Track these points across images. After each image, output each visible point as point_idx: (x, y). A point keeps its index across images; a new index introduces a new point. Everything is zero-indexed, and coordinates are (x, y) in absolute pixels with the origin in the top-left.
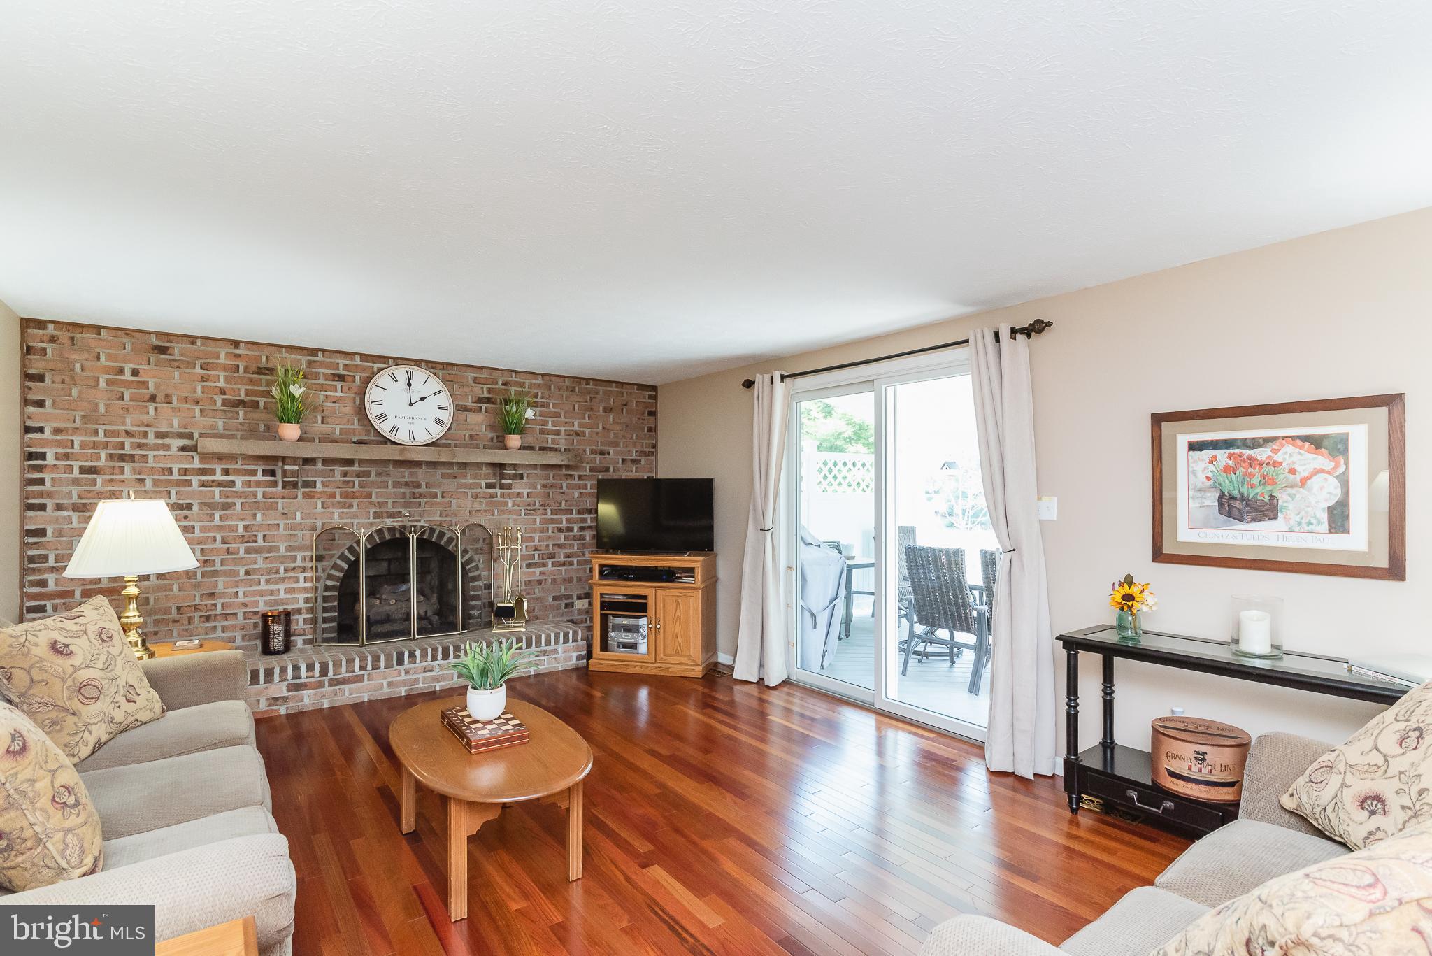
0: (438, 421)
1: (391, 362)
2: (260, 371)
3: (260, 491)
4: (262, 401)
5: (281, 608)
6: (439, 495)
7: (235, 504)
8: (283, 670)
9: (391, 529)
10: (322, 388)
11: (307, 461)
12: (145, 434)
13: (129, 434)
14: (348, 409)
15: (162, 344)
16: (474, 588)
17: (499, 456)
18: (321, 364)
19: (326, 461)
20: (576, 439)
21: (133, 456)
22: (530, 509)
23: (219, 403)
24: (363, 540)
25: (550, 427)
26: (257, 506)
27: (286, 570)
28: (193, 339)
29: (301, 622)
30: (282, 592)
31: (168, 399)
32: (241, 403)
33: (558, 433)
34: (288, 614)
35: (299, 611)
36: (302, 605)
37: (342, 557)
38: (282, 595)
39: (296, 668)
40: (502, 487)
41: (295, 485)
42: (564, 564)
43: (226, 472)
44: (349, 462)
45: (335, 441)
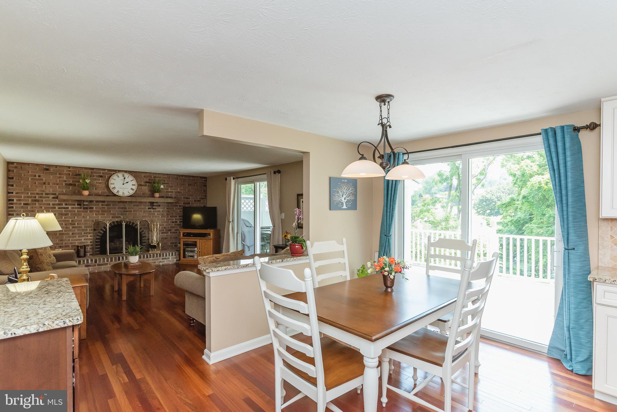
0: (132, 189)
1: (117, 171)
2: (77, 175)
3: (76, 210)
4: (77, 184)
5: (83, 244)
6: (133, 212)
7: (69, 214)
8: (84, 261)
9: (117, 222)
10: (95, 180)
11: (91, 201)
12: (42, 194)
13: (37, 194)
14: (104, 186)
15: (47, 168)
16: (144, 240)
17: (152, 200)
18: (95, 173)
19: (96, 201)
20: (178, 194)
21: (39, 200)
22: (163, 216)
23: (64, 184)
24: (108, 225)
25: (170, 190)
26: (75, 215)
27: (84, 233)
28: (56, 166)
29: (89, 249)
30: (83, 240)
31: (49, 184)
32: (71, 184)
33: (172, 192)
34: (85, 246)
35: (88, 245)
36: (89, 244)
37: (102, 230)
38: (83, 241)
39: (87, 261)
40: (153, 209)
41: (87, 208)
42: (174, 233)
43: (66, 204)
44: (104, 202)
45: (99, 195)
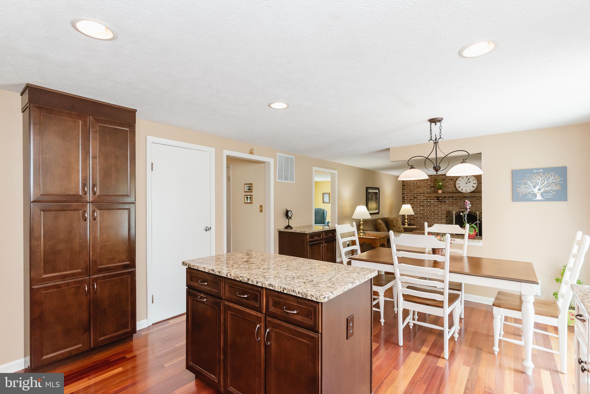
0: (473, 187)
3: (436, 203)
6: (475, 204)
10: (448, 182)
11: (445, 197)
12: (418, 193)
13: (416, 193)
14: (453, 186)
19: (448, 197)
21: (416, 197)
24: (454, 213)
26: (435, 206)
27: (440, 219)
31: (421, 187)
32: (433, 187)
37: (451, 217)
41: (442, 202)
43: (430, 200)
44: (453, 197)
45: (450, 193)
